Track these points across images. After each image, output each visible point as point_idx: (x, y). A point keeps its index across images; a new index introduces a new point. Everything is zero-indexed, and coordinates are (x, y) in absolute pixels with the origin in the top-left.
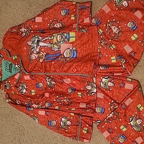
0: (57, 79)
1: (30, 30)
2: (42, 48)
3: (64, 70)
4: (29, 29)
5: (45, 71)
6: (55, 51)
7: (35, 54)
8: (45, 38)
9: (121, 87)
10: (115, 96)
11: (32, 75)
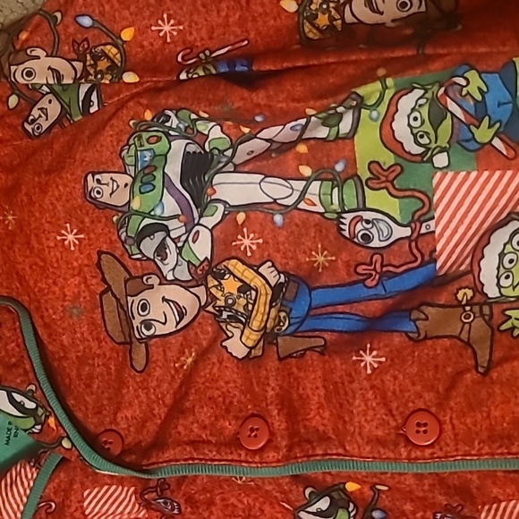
0: (408, 507)
1: (103, 64)
2: (238, 229)
3: (491, 428)
4: (96, 58)
5: (290, 448)
6: (375, 243)
7: (176, 281)
8: (266, 133)
11: (163, 486)
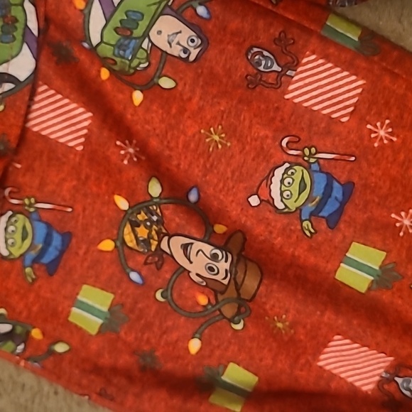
9: (255, 81)
10: (186, 146)
